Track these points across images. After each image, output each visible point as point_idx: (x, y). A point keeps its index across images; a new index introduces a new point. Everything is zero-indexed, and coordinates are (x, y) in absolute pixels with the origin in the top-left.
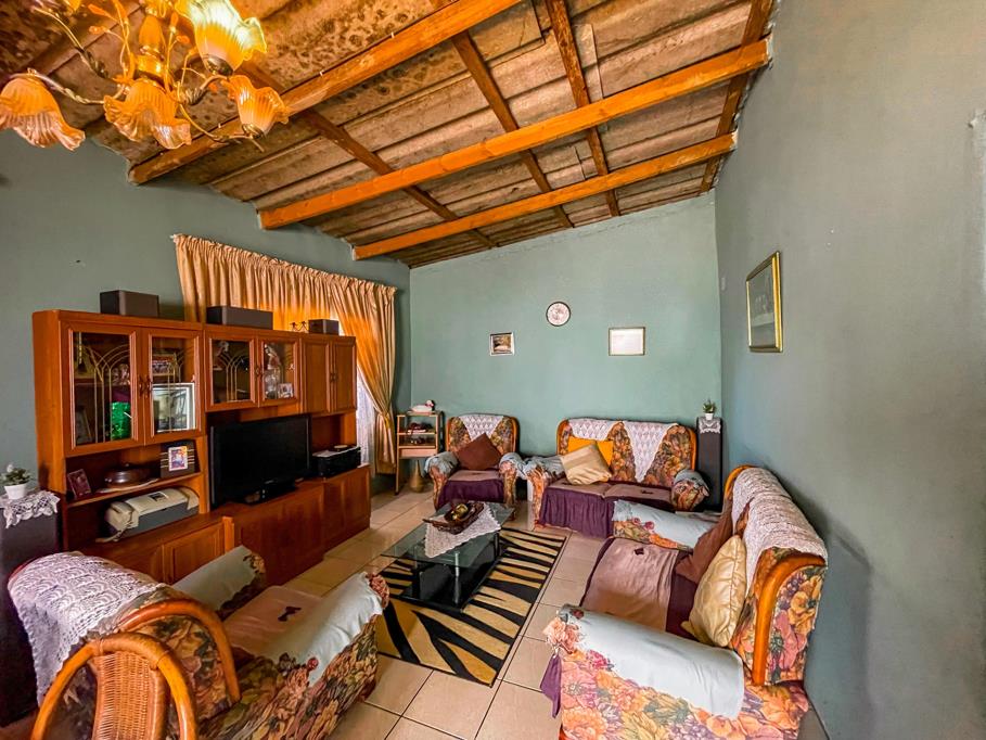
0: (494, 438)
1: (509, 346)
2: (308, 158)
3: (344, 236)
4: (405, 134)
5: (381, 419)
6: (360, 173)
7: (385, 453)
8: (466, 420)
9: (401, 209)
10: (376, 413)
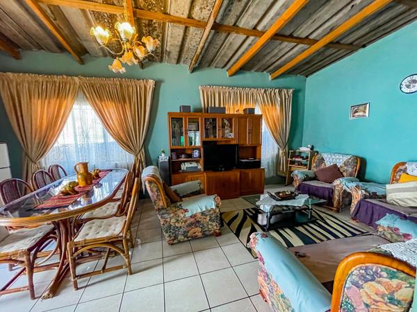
0: (341, 167)
1: (365, 112)
2: (231, 44)
3: (265, 70)
4: (261, 13)
5: (281, 152)
6: (253, 40)
7: (281, 167)
8: (325, 156)
9: (283, 49)
10: (279, 149)
